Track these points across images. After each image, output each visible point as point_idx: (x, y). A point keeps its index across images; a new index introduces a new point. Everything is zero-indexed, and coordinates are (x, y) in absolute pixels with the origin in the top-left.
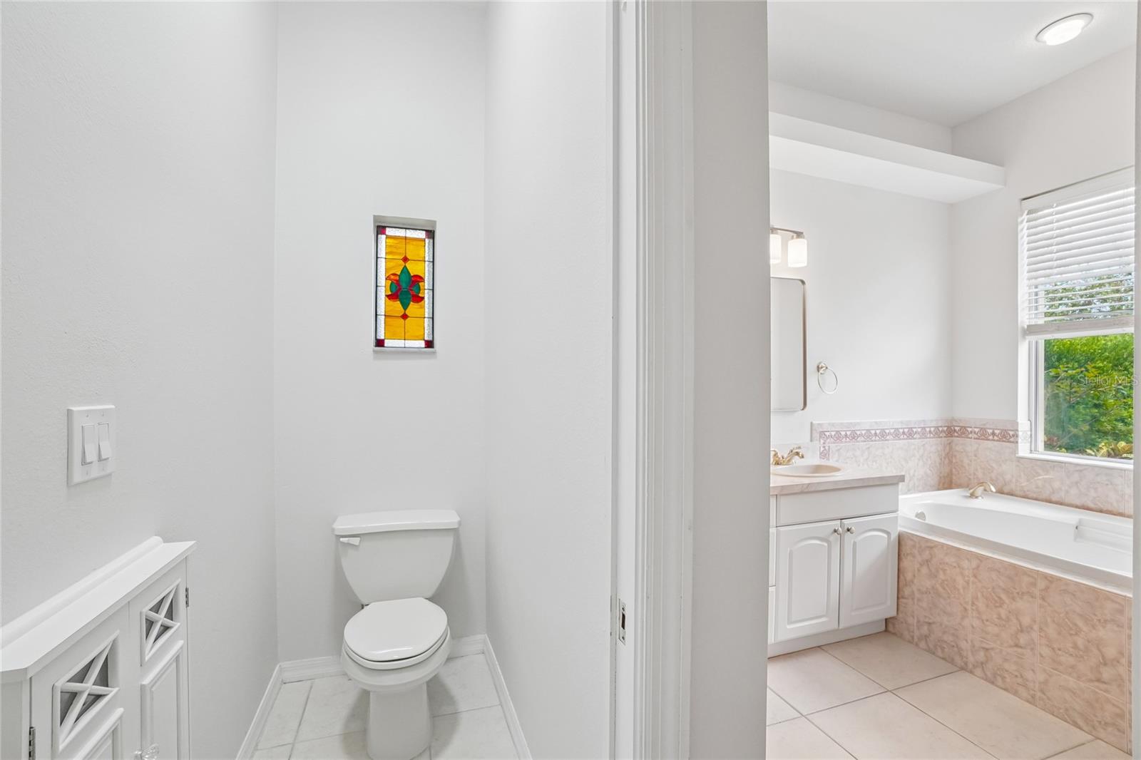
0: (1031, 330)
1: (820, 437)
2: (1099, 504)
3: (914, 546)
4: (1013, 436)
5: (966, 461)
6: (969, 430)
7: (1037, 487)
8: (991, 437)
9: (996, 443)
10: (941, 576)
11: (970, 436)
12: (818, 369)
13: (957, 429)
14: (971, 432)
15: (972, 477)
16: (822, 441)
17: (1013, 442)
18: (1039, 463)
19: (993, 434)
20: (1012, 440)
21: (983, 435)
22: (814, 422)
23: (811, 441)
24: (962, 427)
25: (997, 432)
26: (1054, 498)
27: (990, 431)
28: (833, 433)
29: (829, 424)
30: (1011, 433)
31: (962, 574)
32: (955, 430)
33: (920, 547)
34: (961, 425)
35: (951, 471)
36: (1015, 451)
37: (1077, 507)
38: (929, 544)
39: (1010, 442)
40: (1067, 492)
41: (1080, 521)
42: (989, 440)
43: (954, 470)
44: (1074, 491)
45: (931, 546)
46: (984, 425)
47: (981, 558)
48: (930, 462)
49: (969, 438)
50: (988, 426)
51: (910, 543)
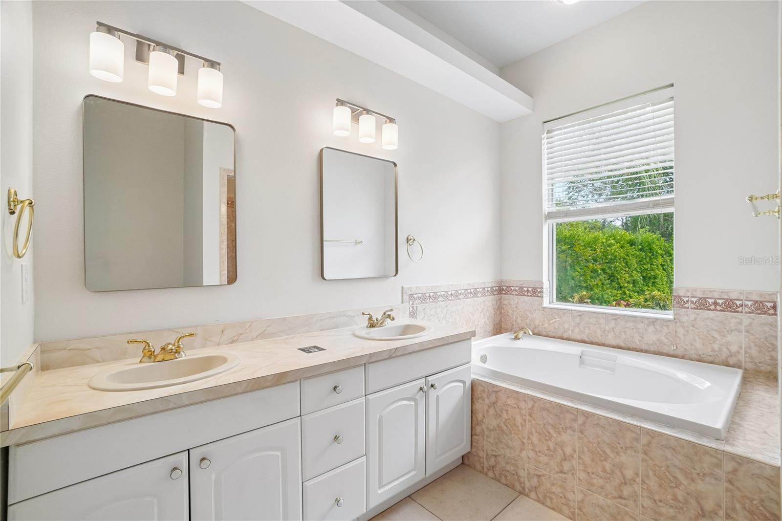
0: (550, 216)
1: (410, 299)
2: (591, 338)
3: (483, 391)
4: (540, 292)
5: (510, 311)
6: (512, 288)
7: (555, 329)
8: (526, 294)
9: (529, 298)
10: (505, 416)
11: (513, 293)
12: (408, 240)
13: (505, 288)
14: (514, 290)
15: (514, 323)
16: (411, 303)
17: (540, 297)
18: (556, 311)
19: (528, 291)
20: (539, 295)
21: (521, 292)
22: (404, 286)
23: (402, 303)
24: (508, 286)
25: (530, 289)
26: (565, 336)
27: (526, 289)
28: (420, 295)
29: (416, 288)
30: (539, 290)
31: (520, 413)
32: (503, 289)
33: (488, 392)
34: (507, 285)
35: (501, 319)
36: (542, 303)
37: (579, 341)
38: (495, 389)
39: (538, 296)
40: (573, 331)
41: (582, 352)
42: (525, 296)
43: (502, 318)
44: (576, 330)
45: (497, 390)
46: (522, 284)
47: (534, 399)
48: (487, 314)
50: (524, 285)
51: (480, 388)
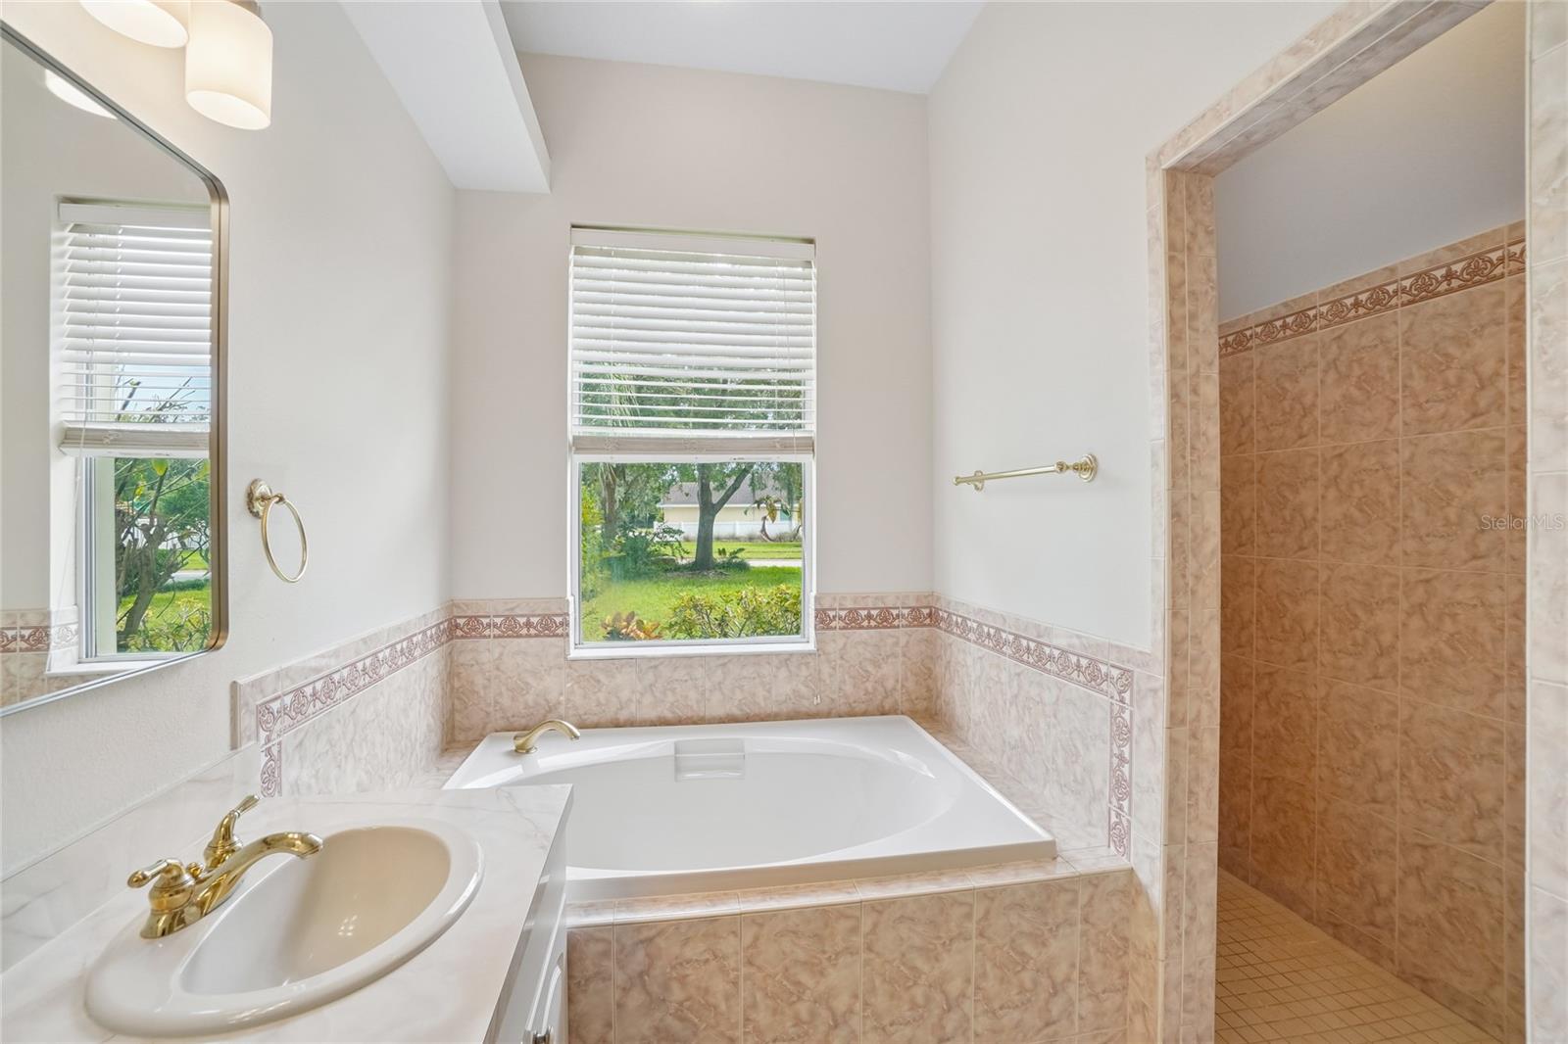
0: (580, 445)
1: (259, 723)
2: (677, 711)
3: (606, 954)
4: (562, 624)
5: (479, 680)
6: (485, 621)
7: (599, 704)
8: (524, 631)
9: (532, 641)
10: (677, 994)
11: (487, 632)
13: (461, 621)
14: (489, 625)
15: (491, 709)
16: (263, 734)
17: (562, 635)
18: (600, 664)
19: (528, 625)
20: (560, 631)
21: (510, 628)
22: (241, 681)
24: (471, 617)
25: (534, 620)
26: (623, 716)
27: (522, 620)
28: (288, 700)
29: (278, 674)
30: (558, 620)
31: (723, 970)
32: (457, 626)
33: (622, 950)
34: (469, 613)
35: (453, 705)
36: (565, 652)
37: (653, 724)
38: (645, 934)
39: (557, 635)
40: (639, 702)
41: (676, 744)
42: (521, 636)
43: (456, 702)
44: (648, 700)
45: (646, 936)
46: (512, 609)
49: (485, 637)
50: (518, 611)
51: (594, 949)
